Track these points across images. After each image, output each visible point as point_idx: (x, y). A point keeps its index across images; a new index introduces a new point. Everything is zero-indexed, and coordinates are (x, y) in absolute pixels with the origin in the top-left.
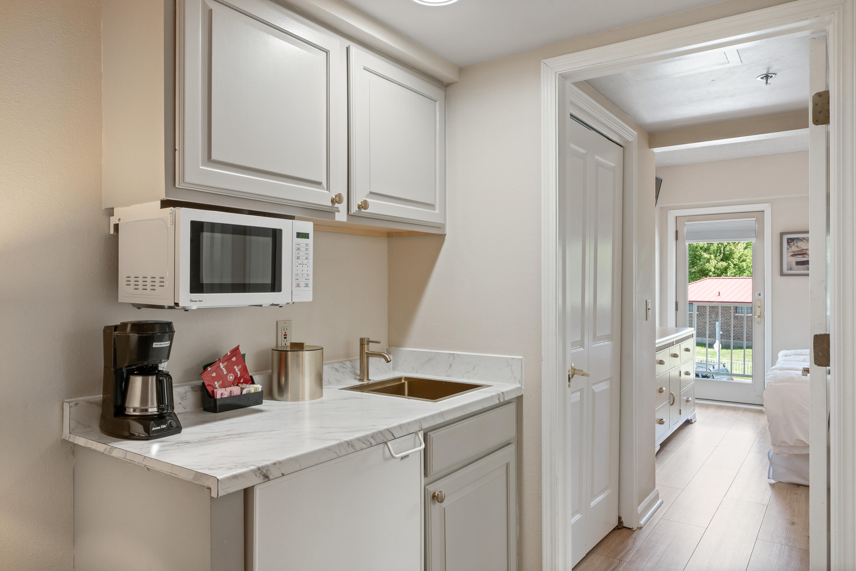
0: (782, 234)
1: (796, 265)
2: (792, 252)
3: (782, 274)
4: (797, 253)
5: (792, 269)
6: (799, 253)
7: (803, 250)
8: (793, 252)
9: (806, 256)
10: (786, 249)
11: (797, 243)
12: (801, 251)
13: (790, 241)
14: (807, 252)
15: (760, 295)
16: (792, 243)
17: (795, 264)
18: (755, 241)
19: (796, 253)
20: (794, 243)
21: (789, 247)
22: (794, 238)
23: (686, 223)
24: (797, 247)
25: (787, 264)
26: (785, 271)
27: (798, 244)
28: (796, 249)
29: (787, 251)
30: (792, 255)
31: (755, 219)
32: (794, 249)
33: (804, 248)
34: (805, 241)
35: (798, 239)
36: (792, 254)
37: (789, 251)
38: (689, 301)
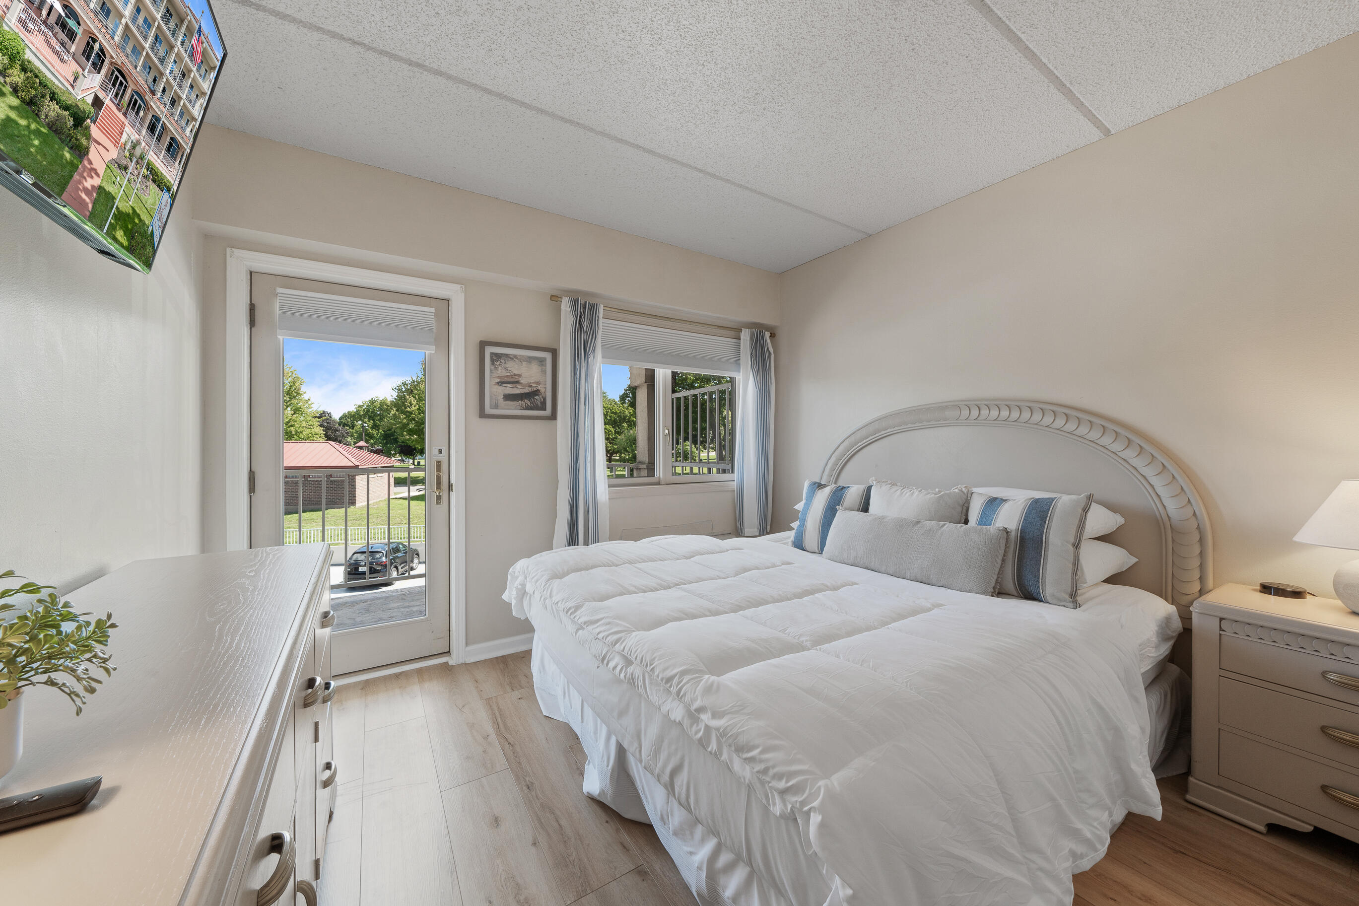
0: (483, 345)
1: (504, 401)
2: (498, 377)
3: (483, 414)
4: (506, 380)
5: (498, 406)
6: (509, 380)
7: (515, 375)
8: (500, 378)
9: (519, 387)
10: (489, 370)
11: (505, 363)
12: (512, 377)
13: (496, 357)
14: (520, 379)
15: (440, 451)
16: (498, 363)
17: (503, 398)
18: (433, 352)
19: (504, 380)
20: (501, 362)
21: (493, 368)
22: (502, 354)
23: (279, 290)
24: (506, 369)
25: (490, 397)
26: (488, 410)
27: (507, 365)
28: (504, 373)
29: (491, 376)
30: (498, 383)
31: (433, 310)
32: (501, 372)
33: (516, 372)
34: (517, 361)
35: (507, 355)
36: (499, 380)
37: (494, 375)
38: (287, 468)
